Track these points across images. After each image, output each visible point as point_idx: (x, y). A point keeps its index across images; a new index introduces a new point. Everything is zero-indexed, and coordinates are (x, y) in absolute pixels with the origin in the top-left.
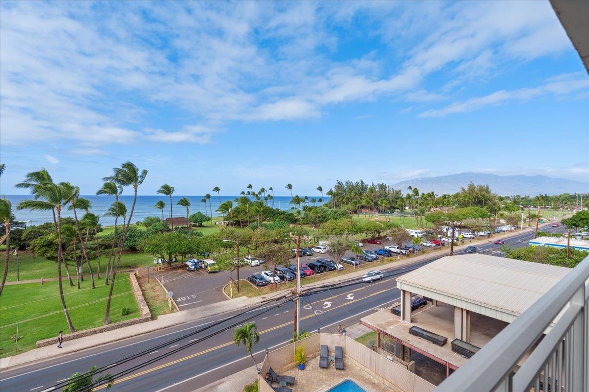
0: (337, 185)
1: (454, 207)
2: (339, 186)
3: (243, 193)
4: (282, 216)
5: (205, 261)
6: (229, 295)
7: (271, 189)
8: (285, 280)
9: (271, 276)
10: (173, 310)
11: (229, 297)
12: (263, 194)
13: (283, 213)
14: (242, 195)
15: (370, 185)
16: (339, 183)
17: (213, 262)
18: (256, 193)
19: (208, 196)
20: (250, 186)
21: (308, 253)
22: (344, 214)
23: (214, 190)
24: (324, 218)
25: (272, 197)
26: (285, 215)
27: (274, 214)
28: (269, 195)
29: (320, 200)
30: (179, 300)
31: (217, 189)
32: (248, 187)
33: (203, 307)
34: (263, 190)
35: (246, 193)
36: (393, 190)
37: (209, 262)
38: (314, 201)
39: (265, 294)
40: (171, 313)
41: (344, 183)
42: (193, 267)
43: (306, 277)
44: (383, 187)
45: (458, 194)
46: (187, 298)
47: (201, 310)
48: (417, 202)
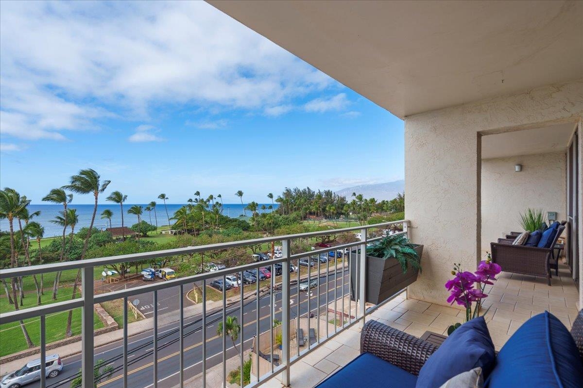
0: (285, 192)
1: (391, 212)
2: (288, 193)
3: (190, 200)
4: (234, 223)
5: (162, 269)
6: (194, 300)
7: (220, 196)
8: (247, 283)
9: (234, 280)
10: (139, 318)
11: (194, 302)
12: (211, 201)
13: (235, 220)
14: (190, 203)
15: (316, 192)
16: (287, 190)
17: (171, 270)
18: (205, 200)
19: (153, 204)
20: (198, 193)
21: (265, 258)
22: (295, 220)
23: (159, 198)
24: (276, 225)
25: (220, 204)
26: (237, 222)
27: (227, 222)
28: (217, 203)
29: (271, 207)
30: (143, 308)
31: (163, 196)
32: (195, 194)
33: (170, 313)
34: (211, 197)
35: (194, 200)
36: (338, 197)
37: (167, 270)
38: (264, 207)
39: (230, 297)
40: (137, 321)
41: (292, 190)
42: (150, 277)
43: (267, 280)
44: (328, 193)
45: (395, 200)
46: (150, 306)
47: (169, 316)
48: (361, 208)
